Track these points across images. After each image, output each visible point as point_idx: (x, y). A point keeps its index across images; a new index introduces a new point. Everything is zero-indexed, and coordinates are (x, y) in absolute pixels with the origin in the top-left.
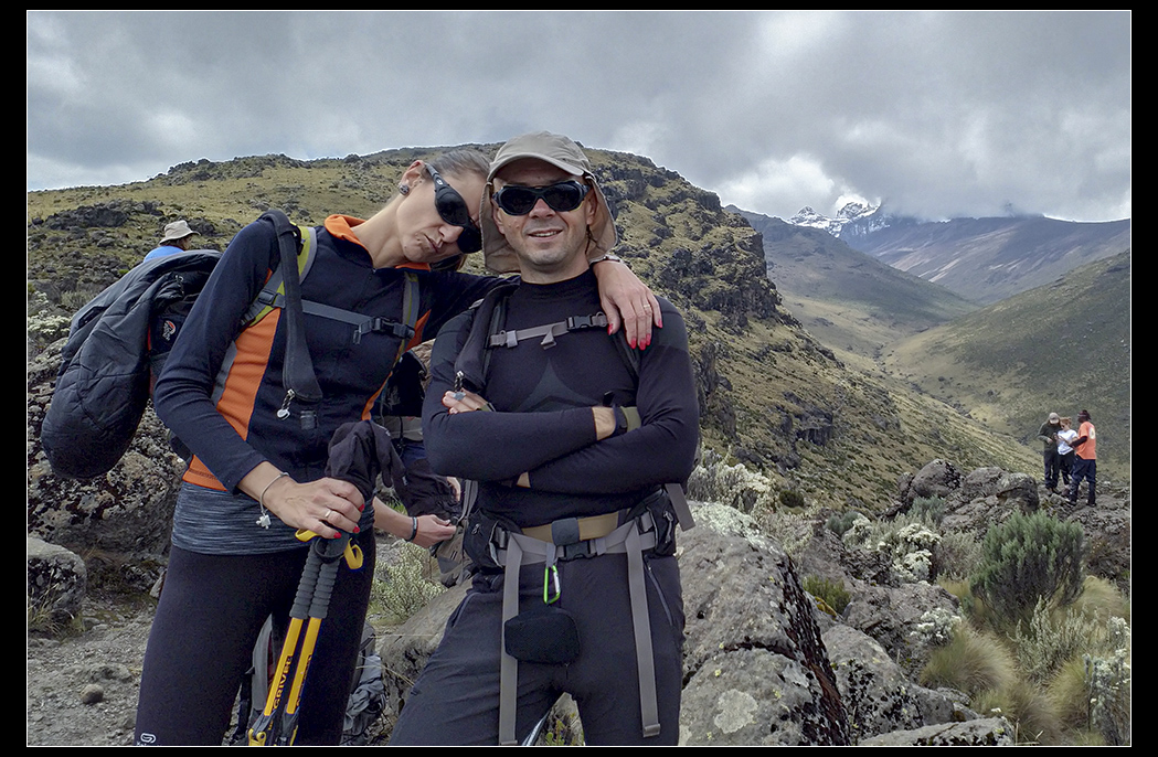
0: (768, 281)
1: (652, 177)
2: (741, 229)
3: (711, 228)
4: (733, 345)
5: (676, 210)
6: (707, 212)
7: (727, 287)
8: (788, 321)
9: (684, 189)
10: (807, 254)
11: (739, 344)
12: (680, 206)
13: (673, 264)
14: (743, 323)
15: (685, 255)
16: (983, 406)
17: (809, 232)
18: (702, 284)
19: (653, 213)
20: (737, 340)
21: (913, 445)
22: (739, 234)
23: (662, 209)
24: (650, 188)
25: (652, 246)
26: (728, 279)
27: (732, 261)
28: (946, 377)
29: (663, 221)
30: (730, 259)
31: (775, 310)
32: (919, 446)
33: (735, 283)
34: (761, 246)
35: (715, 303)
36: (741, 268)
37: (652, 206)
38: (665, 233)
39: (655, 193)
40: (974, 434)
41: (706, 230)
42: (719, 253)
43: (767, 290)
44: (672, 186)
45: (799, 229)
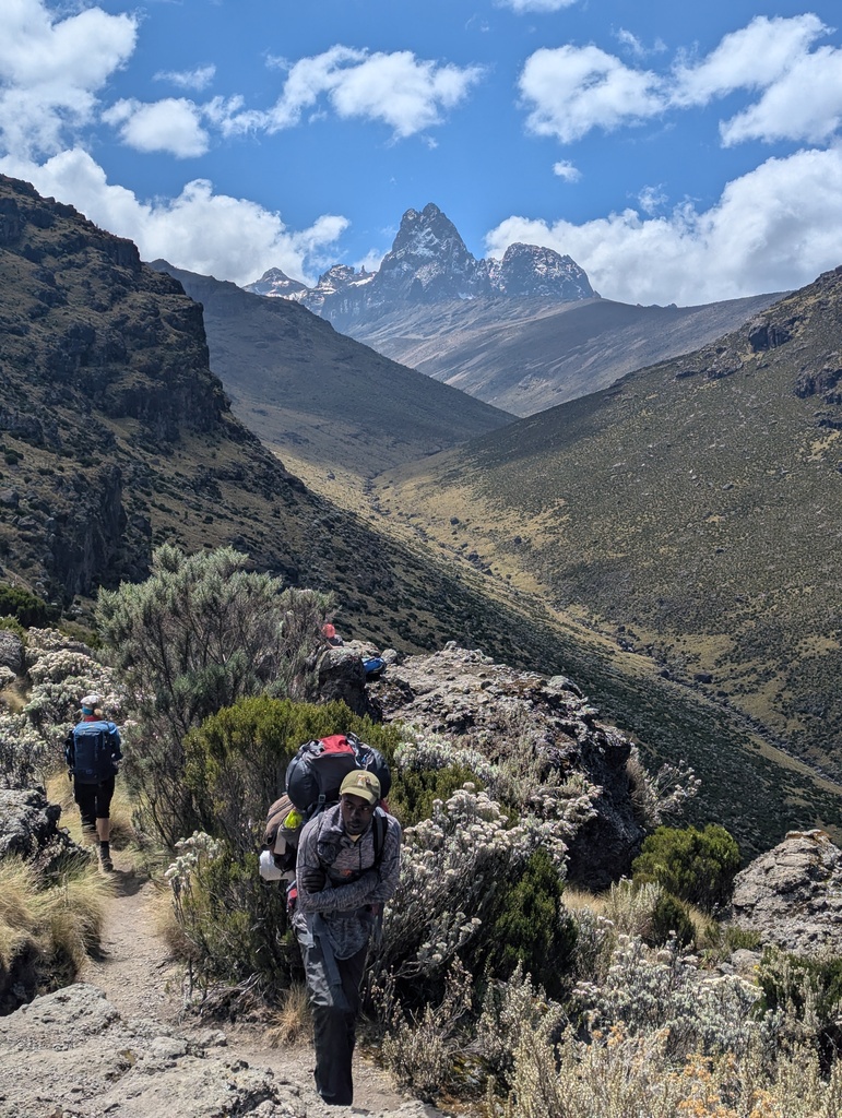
0: (210, 375)
1: (33, 212)
2: (170, 297)
3: (124, 294)
4: (156, 468)
5: (71, 264)
6: (119, 269)
7: (148, 383)
8: (240, 434)
9: (83, 232)
10: (273, 338)
11: (166, 468)
12: (79, 257)
13: (66, 345)
14: (173, 437)
15: (82, 334)
16: (508, 558)
17: (276, 305)
18: (112, 377)
19: (34, 266)
20: (162, 460)
21: (407, 611)
22: (167, 304)
23: (50, 262)
24: (32, 229)
25: (33, 317)
26: (151, 371)
27: (157, 344)
28: (462, 519)
29: (49, 279)
30: (153, 341)
31: (220, 420)
32: (417, 612)
33: (161, 378)
34: (201, 323)
35: (131, 405)
36: (169, 357)
37: (33, 255)
38: (55, 298)
39: (39, 236)
40: (493, 596)
41: (117, 297)
42: (136, 332)
43: (209, 389)
44: (65, 226)
45: (262, 300)
